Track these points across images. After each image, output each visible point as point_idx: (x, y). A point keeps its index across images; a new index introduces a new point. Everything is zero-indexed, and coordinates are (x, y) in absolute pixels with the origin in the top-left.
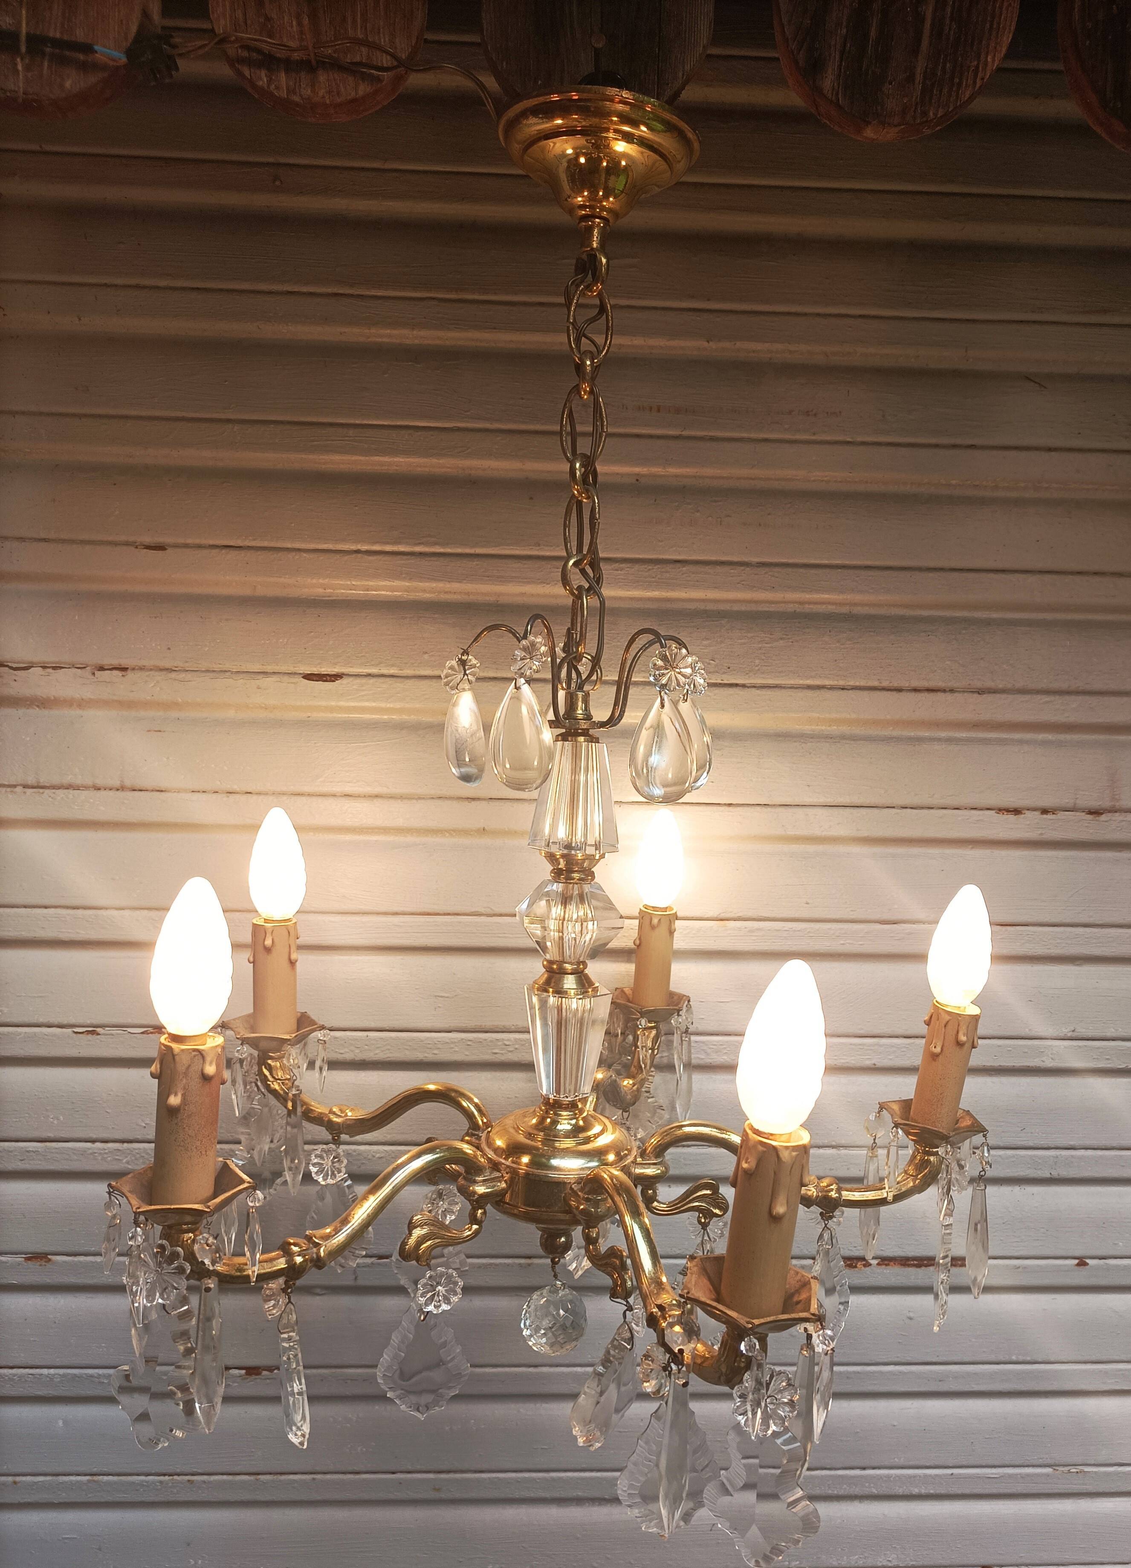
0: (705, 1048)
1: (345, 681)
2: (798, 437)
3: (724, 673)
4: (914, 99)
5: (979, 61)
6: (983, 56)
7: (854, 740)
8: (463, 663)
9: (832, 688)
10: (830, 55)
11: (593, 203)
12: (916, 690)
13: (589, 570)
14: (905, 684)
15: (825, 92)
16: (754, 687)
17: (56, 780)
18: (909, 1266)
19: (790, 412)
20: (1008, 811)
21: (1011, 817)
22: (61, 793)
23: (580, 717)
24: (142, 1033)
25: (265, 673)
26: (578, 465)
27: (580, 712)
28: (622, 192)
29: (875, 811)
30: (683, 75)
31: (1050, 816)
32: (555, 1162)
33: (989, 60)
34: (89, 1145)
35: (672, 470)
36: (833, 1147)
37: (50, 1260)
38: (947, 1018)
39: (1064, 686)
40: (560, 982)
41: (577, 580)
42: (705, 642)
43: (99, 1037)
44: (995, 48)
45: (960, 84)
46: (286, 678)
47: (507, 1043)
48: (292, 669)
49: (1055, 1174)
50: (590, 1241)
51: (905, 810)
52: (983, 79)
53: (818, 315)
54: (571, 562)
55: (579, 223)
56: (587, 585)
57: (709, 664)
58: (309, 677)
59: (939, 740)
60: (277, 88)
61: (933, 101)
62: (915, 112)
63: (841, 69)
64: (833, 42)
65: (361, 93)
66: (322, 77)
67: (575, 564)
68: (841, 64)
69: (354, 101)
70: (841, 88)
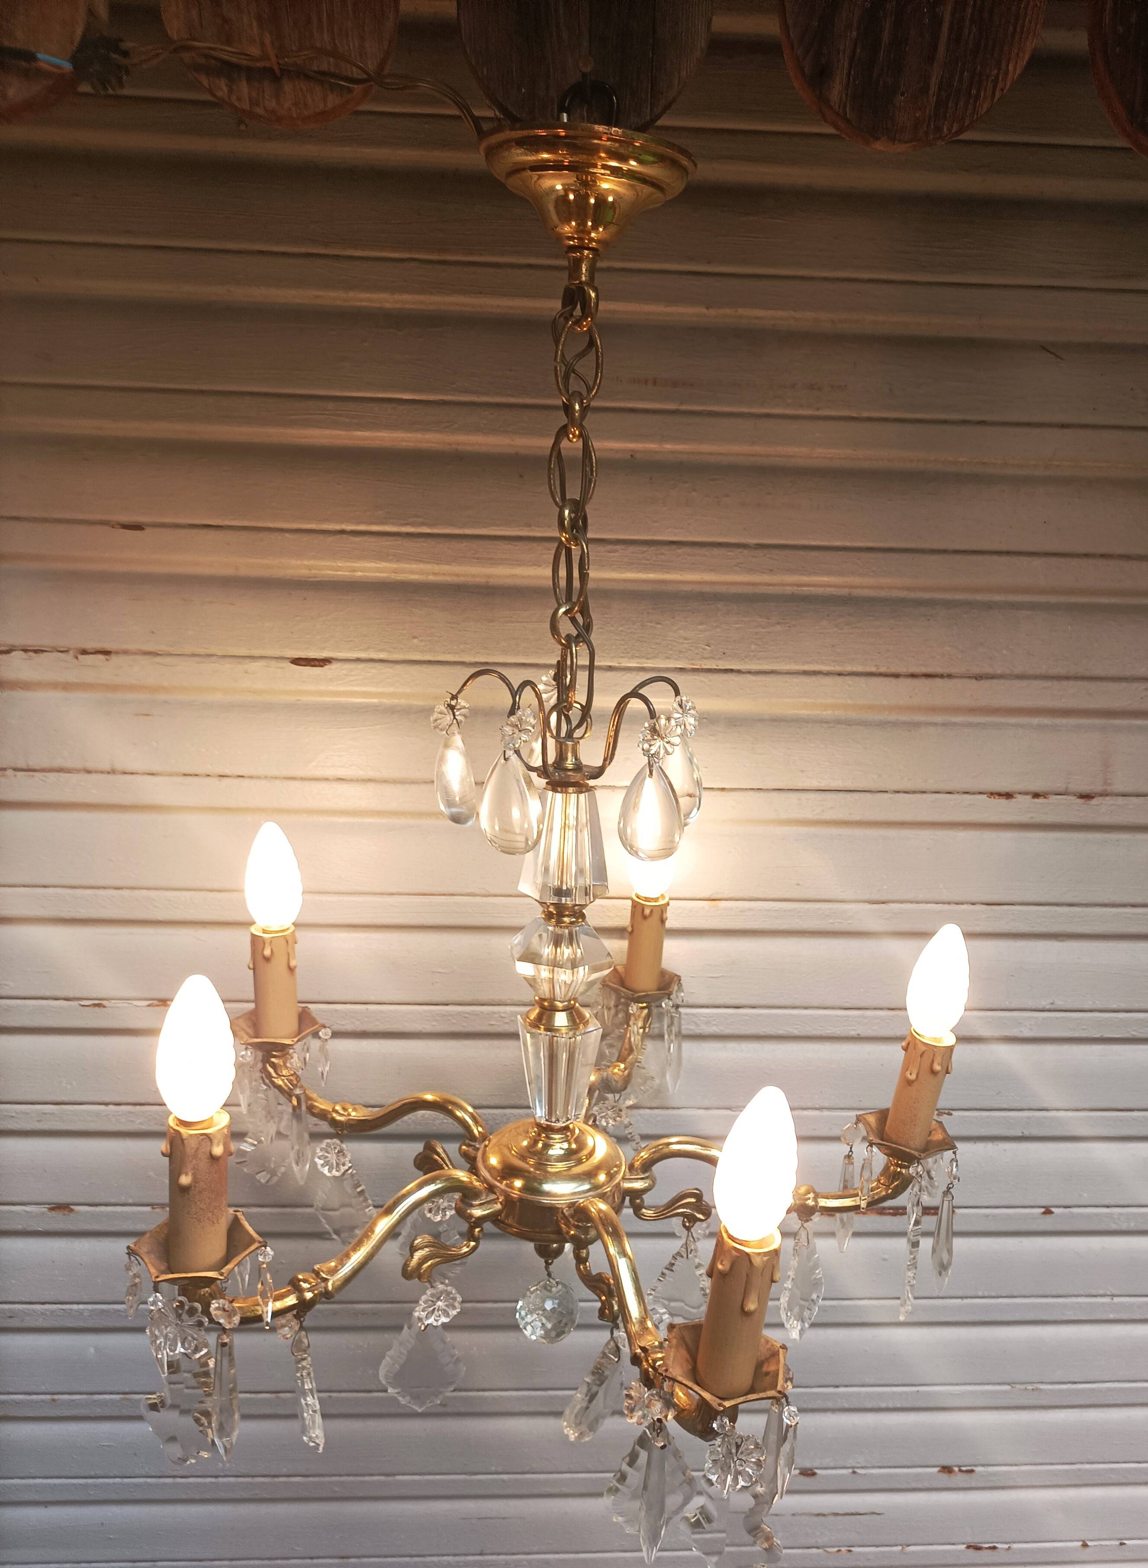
0: (695, 1019)
1: (334, 666)
2: (801, 412)
3: (719, 659)
4: (928, 112)
5: (1000, 70)
6: (1003, 66)
7: (849, 725)
8: (452, 708)
9: (828, 674)
10: (838, 62)
11: (582, 235)
12: (913, 676)
13: (578, 617)
14: (902, 669)
15: (833, 104)
16: (749, 672)
17: (46, 763)
18: (885, 1214)
19: (793, 386)
20: (1000, 795)
21: (1003, 801)
22: (52, 776)
23: (570, 767)
24: (148, 1006)
25: (252, 658)
26: (567, 512)
27: (569, 762)
28: (612, 223)
29: (868, 795)
30: (679, 83)
31: (1041, 800)
32: (547, 1187)
33: (1010, 68)
34: (102, 1107)
35: (669, 446)
36: (816, 1109)
37: (72, 1210)
38: (924, 1048)
39: (1063, 672)
40: (551, 1019)
42: (700, 627)
43: (104, 1009)
44: (1018, 54)
45: (977, 96)
46: (273, 663)
47: (503, 1015)
48: (279, 654)
49: (1027, 1133)
50: (581, 1260)
51: (897, 795)
52: (1002, 90)
54: (562, 610)
57: (704, 649)
58: (297, 661)
59: (935, 724)
60: (239, 99)
61: (948, 114)
62: (927, 127)
63: (849, 79)
64: (842, 48)
65: (330, 105)
66: (288, 87)
67: (565, 613)
68: (850, 73)
69: (323, 113)
70: (848, 99)
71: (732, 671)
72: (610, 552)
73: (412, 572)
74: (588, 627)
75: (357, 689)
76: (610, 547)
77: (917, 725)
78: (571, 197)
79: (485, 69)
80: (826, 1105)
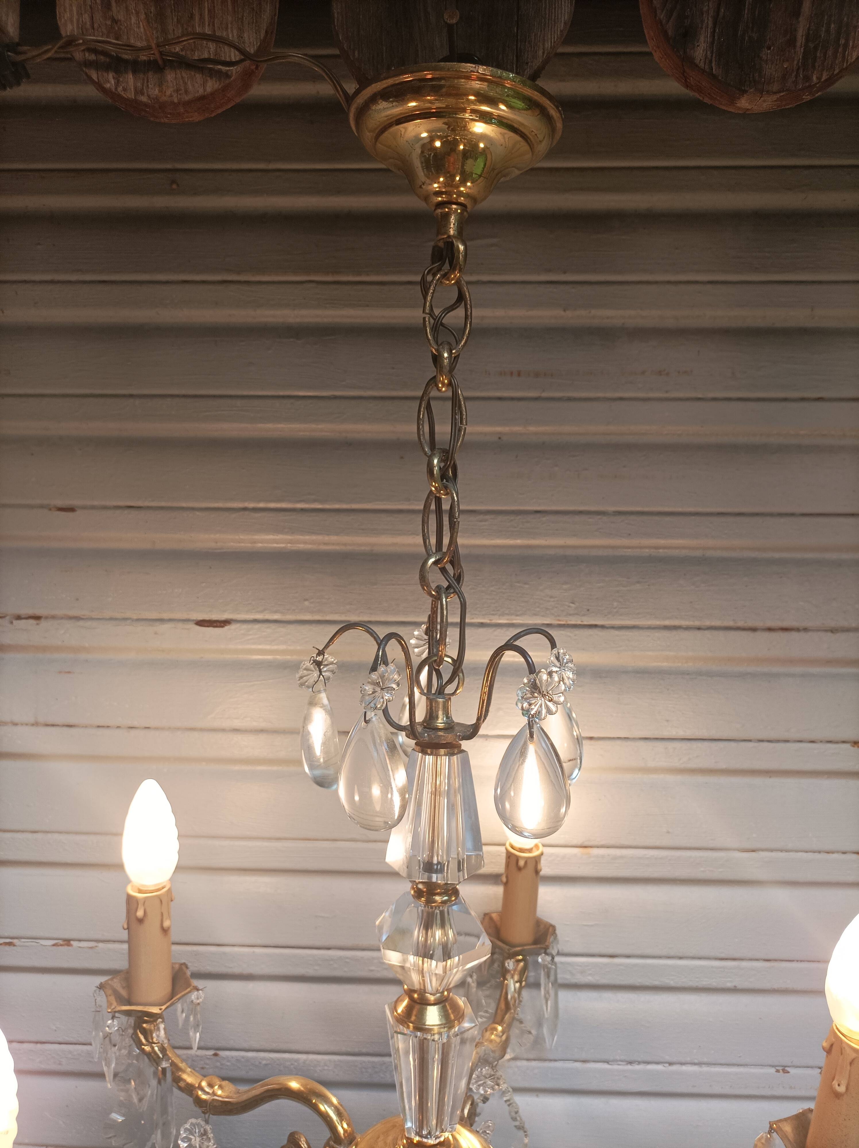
0: (571, 968)
1: (233, 627)
2: (651, 395)
3: (584, 615)
4: (795, 63)
7: (711, 677)
8: (318, 664)
9: (688, 628)
10: (702, 21)
11: (449, 189)
12: (770, 629)
13: (449, 567)
14: (758, 624)
15: (697, 61)
16: (613, 627)
19: (643, 373)
23: (441, 726)
24: (54, 945)
25: (161, 618)
26: (435, 461)
27: (440, 721)
28: (480, 176)
29: (733, 744)
30: (543, 53)
35: (532, 429)
38: (854, 1055)
41: (437, 579)
42: (565, 587)
43: (15, 948)
46: (180, 625)
48: (185, 616)
51: (761, 744)
53: (669, 282)
54: (432, 560)
55: (435, 210)
56: (445, 584)
57: (569, 606)
58: (201, 623)
59: (793, 675)
60: (125, 90)
61: (817, 64)
62: (796, 77)
63: (714, 37)
64: (705, 9)
65: (209, 90)
66: (170, 76)
67: (435, 563)
68: (714, 31)
69: (202, 98)
70: (714, 56)
71: (596, 626)
72: (481, 521)
73: (305, 543)
74: (459, 578)
75: (253, 647)
76: (481, 517)
77: (776, 676)
78: (438, 144)
79: (356, 53)
80: (705, 1060)
